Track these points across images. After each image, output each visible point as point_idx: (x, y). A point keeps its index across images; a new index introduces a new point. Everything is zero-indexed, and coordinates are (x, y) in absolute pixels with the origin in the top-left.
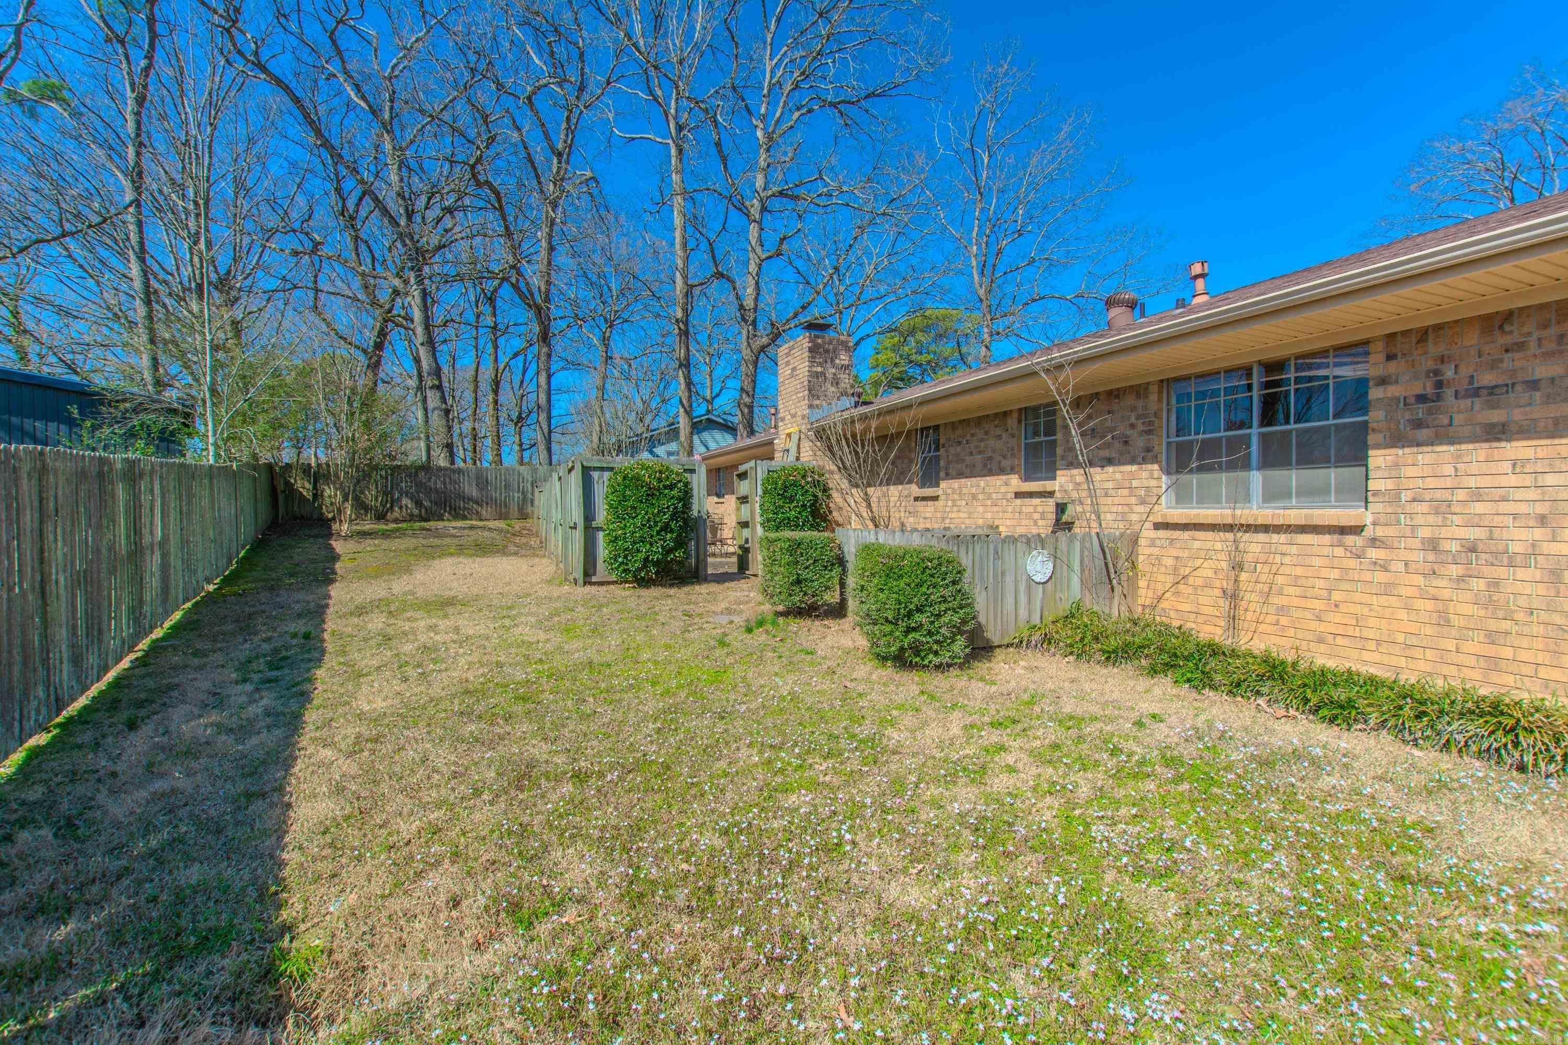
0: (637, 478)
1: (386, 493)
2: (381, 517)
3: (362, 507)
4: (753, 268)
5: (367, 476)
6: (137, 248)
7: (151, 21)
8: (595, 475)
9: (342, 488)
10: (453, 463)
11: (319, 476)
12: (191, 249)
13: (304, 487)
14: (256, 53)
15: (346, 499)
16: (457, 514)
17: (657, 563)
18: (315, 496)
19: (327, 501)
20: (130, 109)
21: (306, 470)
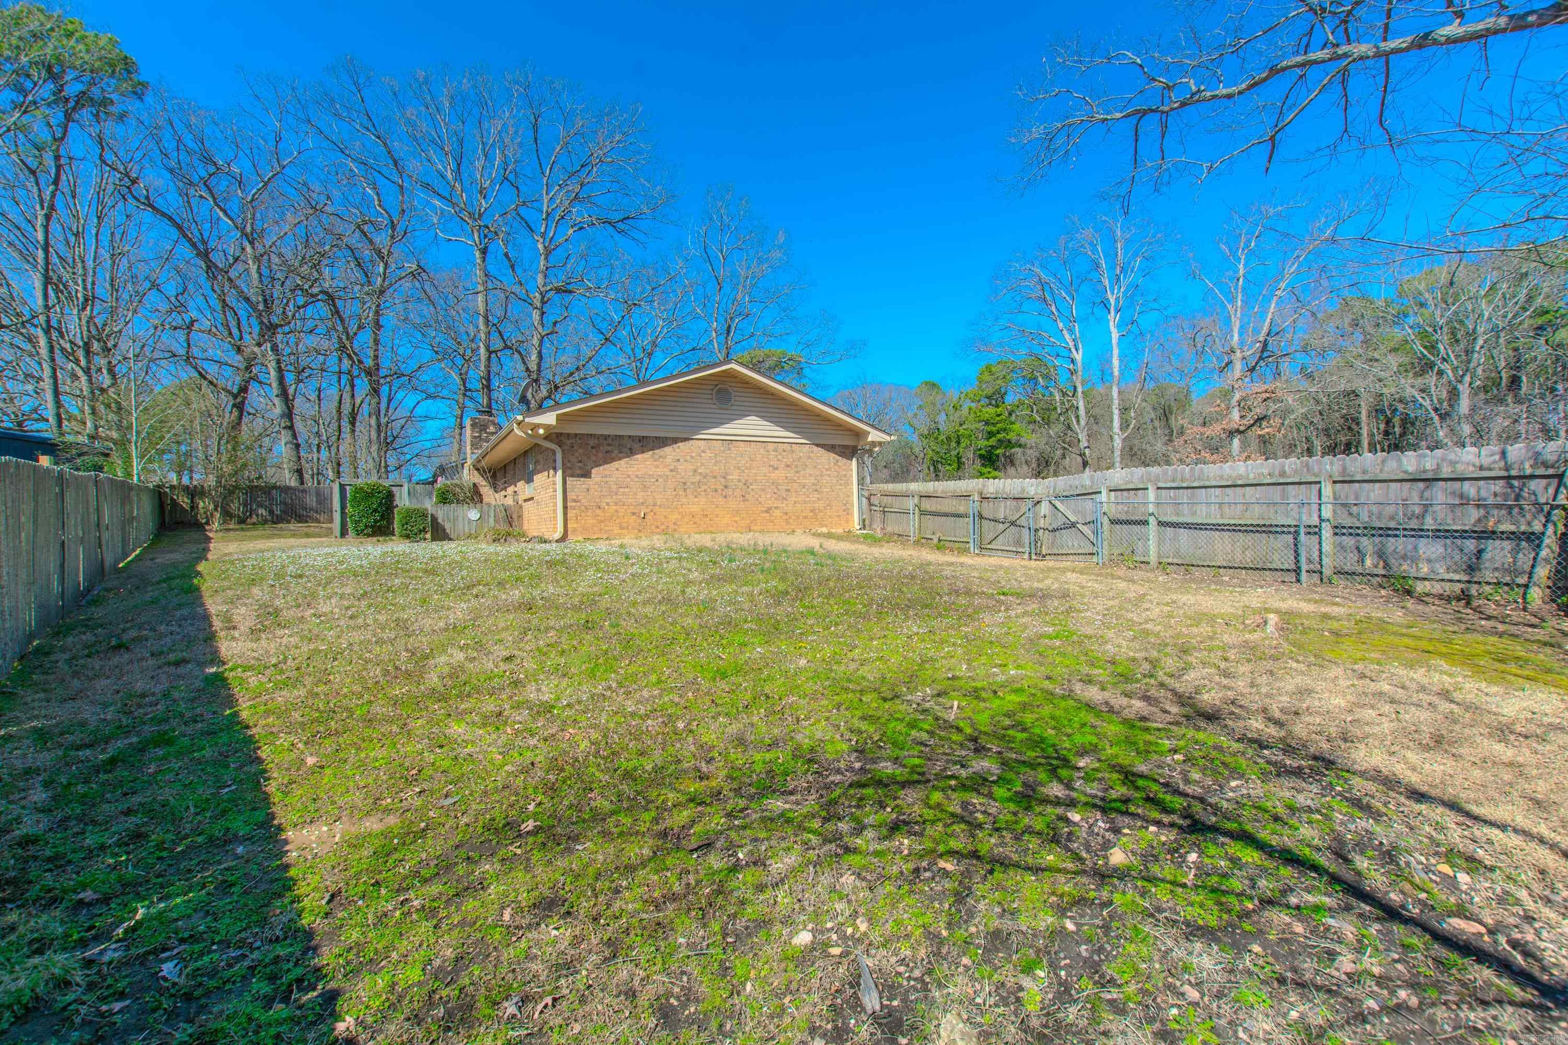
0: (361, 489)
1: (245, 505)
2: (242, 521)
3: (227, 515)
4: (535, 341)
5: (231, 493)
6: (44, 326)
7: (57, 158)
8: (348, 488)
9: (214, 502)
10: (302, 483)
11: (194, 493)
12: (79, 314)
13: (184, 501)
14: (147, 198)
15: (216, 510)
16: (301, 519)
17: (372, 527)
18: (192, 508)
19: (202, 511)
20: (39, 223)
21: (186, 489)
